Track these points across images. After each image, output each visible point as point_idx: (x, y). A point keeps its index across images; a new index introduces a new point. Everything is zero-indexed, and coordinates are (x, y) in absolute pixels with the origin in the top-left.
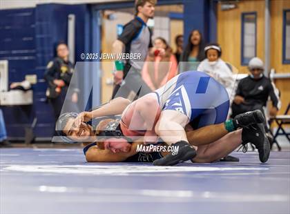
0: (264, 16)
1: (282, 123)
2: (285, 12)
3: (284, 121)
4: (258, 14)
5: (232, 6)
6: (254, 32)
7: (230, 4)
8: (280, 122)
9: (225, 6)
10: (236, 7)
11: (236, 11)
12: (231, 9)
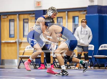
0: (17, 21)
1: (22, 58)
2: (24, 20)
3: (23, 58)
4: (15, 20)
5: (6, 17)
6: (13, 25)
7: (5, 16)
8: (21, 58)
9: (4, 17)
10: (7, 17)
11: (7, 18)
12: (5, 18)
